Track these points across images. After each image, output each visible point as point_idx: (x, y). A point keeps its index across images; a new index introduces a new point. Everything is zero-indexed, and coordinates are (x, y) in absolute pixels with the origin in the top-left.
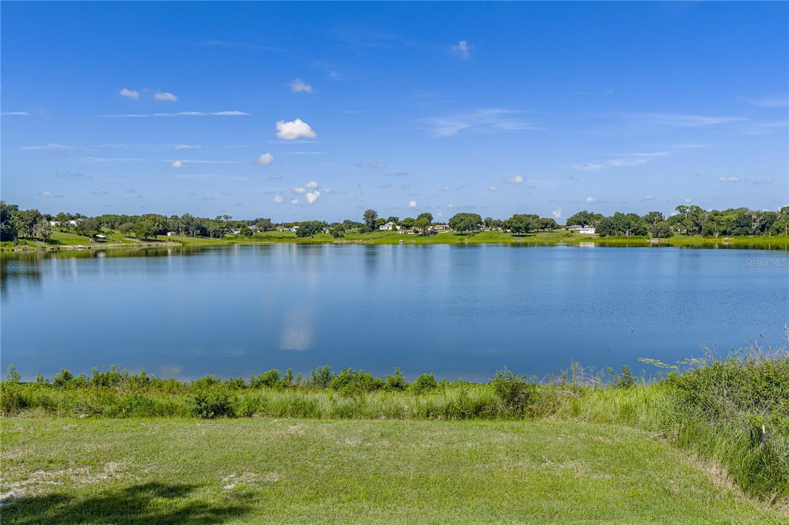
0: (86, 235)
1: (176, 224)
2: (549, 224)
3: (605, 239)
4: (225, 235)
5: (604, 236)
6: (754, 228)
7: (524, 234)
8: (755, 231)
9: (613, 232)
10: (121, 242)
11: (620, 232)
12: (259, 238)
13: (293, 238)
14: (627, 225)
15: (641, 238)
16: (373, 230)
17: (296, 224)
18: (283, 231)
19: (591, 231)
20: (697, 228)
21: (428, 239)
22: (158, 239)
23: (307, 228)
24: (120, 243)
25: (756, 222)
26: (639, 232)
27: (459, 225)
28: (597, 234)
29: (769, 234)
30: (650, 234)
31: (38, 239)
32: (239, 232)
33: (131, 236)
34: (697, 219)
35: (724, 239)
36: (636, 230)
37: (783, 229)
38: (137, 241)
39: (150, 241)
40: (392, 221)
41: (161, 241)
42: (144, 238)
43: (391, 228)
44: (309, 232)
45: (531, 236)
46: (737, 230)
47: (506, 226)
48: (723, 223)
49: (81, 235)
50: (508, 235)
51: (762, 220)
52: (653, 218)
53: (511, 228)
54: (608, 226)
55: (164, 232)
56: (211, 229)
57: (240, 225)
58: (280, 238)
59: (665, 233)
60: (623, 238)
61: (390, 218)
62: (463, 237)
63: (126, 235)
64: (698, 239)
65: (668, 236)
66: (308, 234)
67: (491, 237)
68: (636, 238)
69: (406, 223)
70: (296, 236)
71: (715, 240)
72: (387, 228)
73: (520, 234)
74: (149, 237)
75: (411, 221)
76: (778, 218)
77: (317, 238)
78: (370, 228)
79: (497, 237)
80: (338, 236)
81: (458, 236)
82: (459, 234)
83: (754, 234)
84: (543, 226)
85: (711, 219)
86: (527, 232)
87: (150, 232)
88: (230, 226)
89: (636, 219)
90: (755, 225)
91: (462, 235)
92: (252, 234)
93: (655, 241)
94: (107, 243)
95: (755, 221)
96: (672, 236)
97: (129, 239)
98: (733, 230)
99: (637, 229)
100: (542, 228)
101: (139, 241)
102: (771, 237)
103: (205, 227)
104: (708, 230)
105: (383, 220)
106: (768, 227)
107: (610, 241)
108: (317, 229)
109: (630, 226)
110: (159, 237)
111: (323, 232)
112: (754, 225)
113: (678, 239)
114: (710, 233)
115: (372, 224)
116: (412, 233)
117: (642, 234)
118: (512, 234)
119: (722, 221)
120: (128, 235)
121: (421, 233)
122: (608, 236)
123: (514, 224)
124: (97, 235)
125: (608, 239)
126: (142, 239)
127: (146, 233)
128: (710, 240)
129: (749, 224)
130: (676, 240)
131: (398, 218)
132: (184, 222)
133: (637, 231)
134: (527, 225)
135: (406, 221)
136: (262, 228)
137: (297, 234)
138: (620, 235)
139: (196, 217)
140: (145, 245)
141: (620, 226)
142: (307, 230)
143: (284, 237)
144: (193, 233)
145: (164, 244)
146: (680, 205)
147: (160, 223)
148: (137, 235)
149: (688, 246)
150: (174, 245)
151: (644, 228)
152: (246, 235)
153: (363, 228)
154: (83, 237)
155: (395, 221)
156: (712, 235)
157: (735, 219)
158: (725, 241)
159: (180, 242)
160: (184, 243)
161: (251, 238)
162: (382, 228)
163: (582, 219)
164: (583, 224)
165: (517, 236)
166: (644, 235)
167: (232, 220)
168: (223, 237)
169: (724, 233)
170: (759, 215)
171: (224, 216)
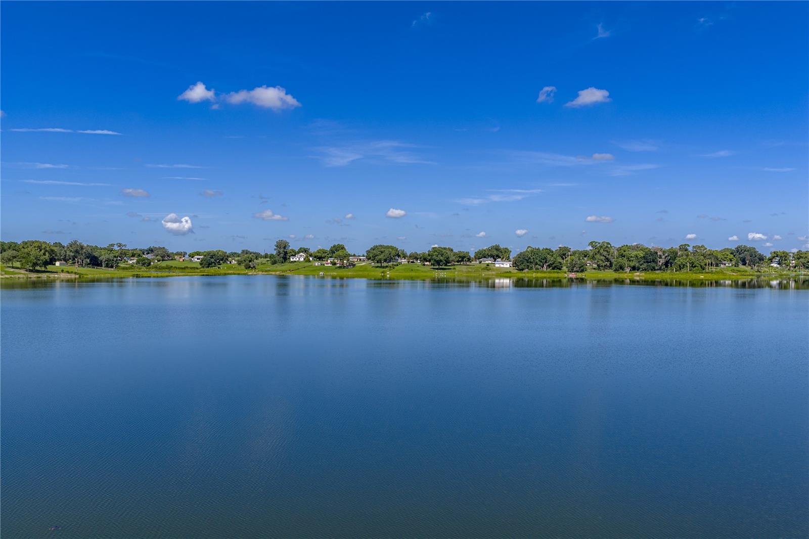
1: (63, 252)
2: (465, 257)
3: (524, 273)
4: (119, 265)
5: (522, 270)
6: (660, 264)
7: (443, 267)
8: (661, 267)
9: (531, 266)
10: (3, 273)
11: (537, 266)
12: (158, 268)
13: (197, 269)
14: (543, 260)
15: (558, 273)
16: (285, 261)
17: (198, 254)
18: (183, 260)
19: (506, 265)
20: (608, 264)
21: (349, 272)
22: (48, 270)
23: (212, 258)
24: (3, 275)
26: (555, 267)
27: (379, 257)
28: (514, 268)
29: (673, 270)
30: (565, 269)
32: (135, 261)
33: (14, 266)
34: (609, 255)
35: (636, 274)
37: (684, 265)
38: (23, 272)
39: (38, 271)
40: (302, 252)
41: (51, 272)
42: (31, 268)
43: (302, 259)
44: (214, 262)
45: (451, 269)
46: (645, 266)
47: (424, 259)
48: (632, 259)
50: (428, 268)
51: (666, 257)
52: (563, 253)
53: (432, 262)
54: (525, 259)
55: (52, 261)
56: (103, 257)
57: (135, 254)
58: (182, 268)
59: (580, 268)
60: (541, 272)
61: (301, 248)
62: (384, 269)
63: (8, 265)
64: (609, 275)
65: (582, 271)
66: (213, 264)
67: (412, 270)
68: (554, 272)
69: (319, 255)
70: (200, 267)
71: (627, 275)
72: (298, 259)
73: (440, 267)
74: (38, 268)
75: (324, 251)
76: (678, 255)
77: (223, 268)
78: (282, 259)
79: (418, 270)
80: (250, 267)
81: (378, 269)
82: (377, 267)
83: (660, 269)
84: (460, 259)
85: (621, 255)
86: (446, 265)
87: (39, 262)
88: (123, 254)
89: (551, 253)
90: (662, 261)
91: (381, 267)
92: (149, 264)
93: (572, 275)
95: (660, 257)
96: (586, 270)
97: (12, 270)
98: (641, 265)
99: (553, 263)
100: (458, 262)
101: (26, 272)
102: (676, 273)
104: (619, 266)
105: (293, 251)
106: (671, 264)
107: (530, 275)
108: (222, 260)
109: (546, 261)
110: (50, 268)
111: (229, 262)
112: (660, 262)
113: (592, 273)
114: (622, 268)
115: (284, 254)
116: (329, 265)
117: (558, 268)
118: (433, 267)
119: (631, 257)
120: (11, 265)
121: (338, 265)
122: (527, 270)
123: (434, 257)
125: (526, 273)
126: (29, 270)
127: (34, 263)
128: (621, 276)
129: (655, 260)
130: (591, 275)
131: (309, 249)
132: (72, 249)
133: (553, 265)
134: (447, 258)
135: (318, 252)
136: (159, 257)
137: (201, 264)
138: (538, 269)
139: (86, 245)
140: (34, 276)
141: (537, 261)
142: (213, 260)
143: (187, 267)
144: (82, 262)
145: (56, 276)
146: (592, 241)
147: (46, 251)
148: (22, 265)
150: (69, 277)
151: (559, 262)
152: (143, 264)
153: (275, 259)
155: (305, 252)
156: (623, 270)
157: (642, 255)
158: (637, 276)
159: (76, 273)
160: (80, 275)
161: (150, 268)
162: (293, 258)
163: (495, 253)
164: (495, 258)
165: (437, 269)
166: (560, 269)
167: (126, 248)
168: (117, 266)
169: (634, 269)
170: (664, 252)
171: (117, 244)
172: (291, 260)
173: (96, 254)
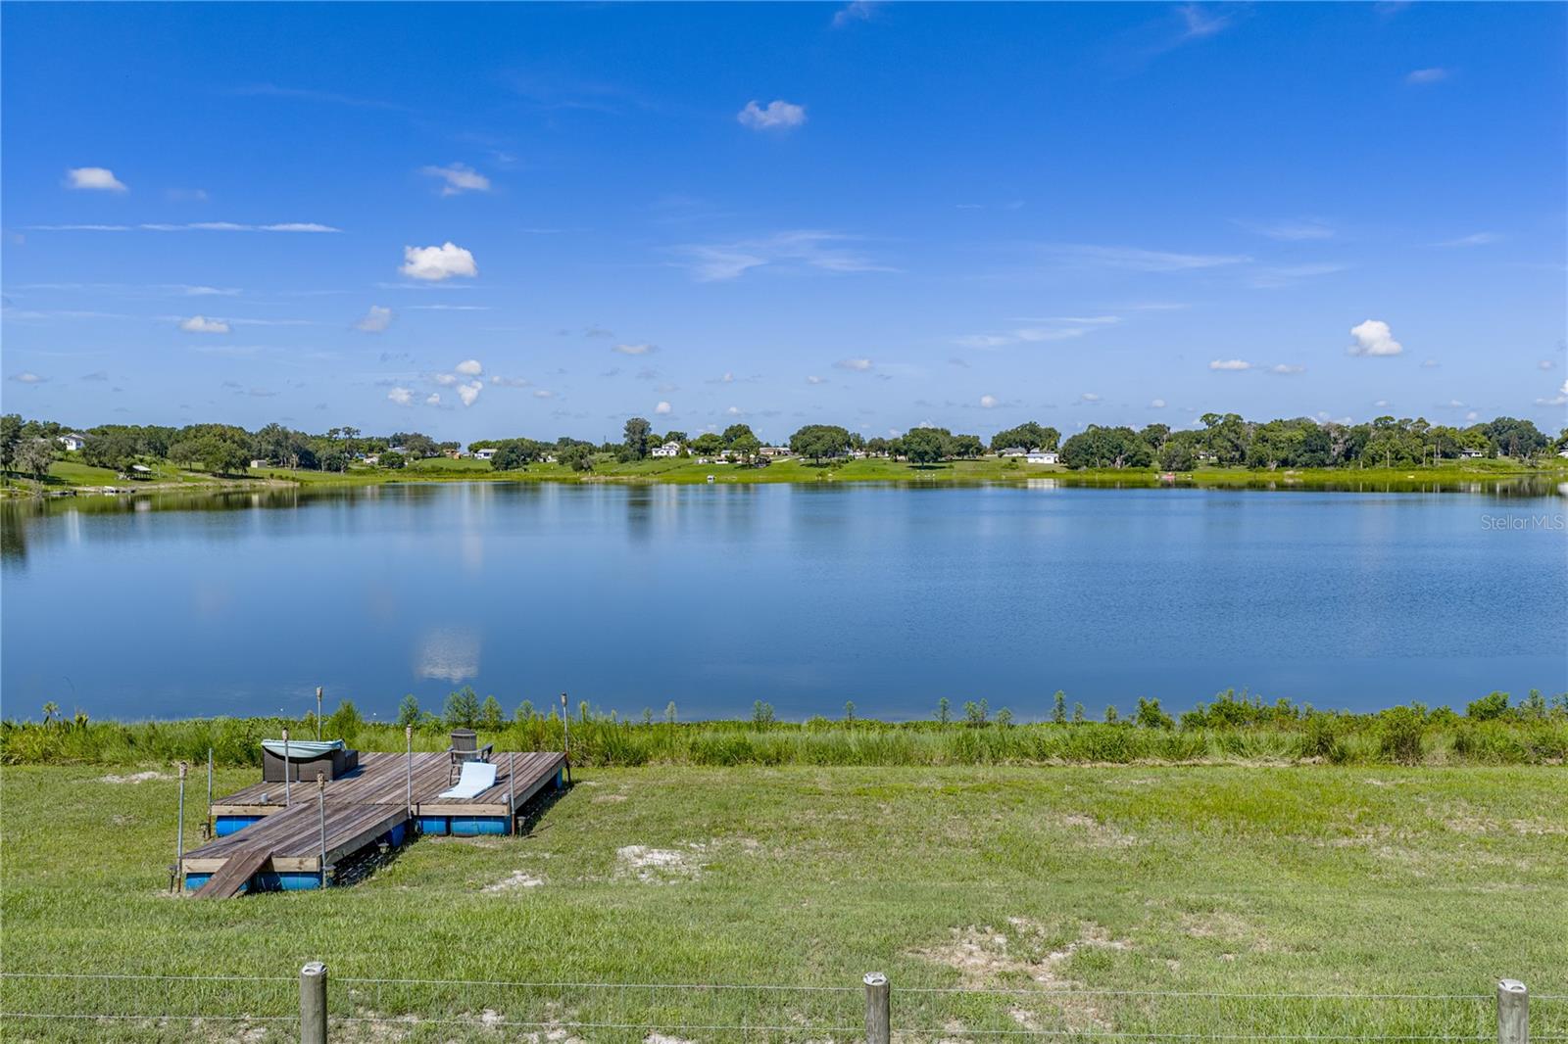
0: (105, 466)
2: (972, 446)
3: (1079, 473)
4: (350, 466)
5: (1076, 468)
6: (1335, 454)
7: (930, 464)
8: (1336, 460)
9: (1092, 460)
10: (180, 479)
11: (1104, 460)
12: (417, 472)
13: (487, 472)
14: (1116, 448)
15: (1143, 472)
16: (643, 456)
17: (487, 445)
18: (460, 457)
19: (1049, 460)
20: (1237, 455)
22: (245, 474)
23: (513, 452)
24: (180, 482)
25: (1337, 443)
26: (1138, 461)
27: (814, 447)
28: (1062, 464)
29: (1359, 464)
30: (1156, 465)
31: (24, 475)
32: (375, 459)
33: (193, 467)
34: (1238, 438)
35: (1287, 473)
36: (1132, 457)
37: (1381, 456)
38: (209, 478)
39: (232, 477)
40: (674, 440)
41: (255, 478)
42: (221, 472)
43: (673, 453)
44: (516, 460)
45: (944, 467)
46: (1306, 458)
47: (896, 449)
48: (1282, 445)
49: (93, 465)
50: (898, 467)
51: (1347, 440)
52: (1156, 435)
53: (910, 455)
54: (1083, 449)
55: (245, 460)
56: (322, 454)
57: (373, 447)
58: (460, 472)
59: (1184, 462)
60: (1111, 472)
61: (670, 433)
62: (822, 470)
64: (1239, 474)
65: (1188, 469)
66: (515, 463)
67: (874, 470)
68: (1135, 472)
69: (705, 444)
70: (492, 468)
71: (1270, 474)
72: (665, 453)
73: (925, 464)
74: (232, 471)
75: (713, 438)
76: (1371, 437)
77: (533, 471)
78: (637, 453)
79: (884, 470)
80: (582, 468)
81: (812, 469)
82: (811, 465)
83: (1335, 464)
84: (962, 450)
85: (1262, 439)
86: (935, 461)
87: (234, 461)
88: (355, 447)
89: (1130, 437)
90: (1337, 449)
91: (818, 465)
92: (402, 465)
93: (1169, 477)
94: (154, 482)
95: (1335, 441)
96: (1195, 467)
97: (191, 474)
98: (1299, 457)
99: (1134, 455)
100: (959, 454)
101: (214, 478)
102: (1363, 470)
103: (310, 450)
104: (1258, 458)
105: (657, 438)
106: (1357, 453)
107: (1089, 477)
108: (530, 455)
109: (1121, 451)
111: (542, 460)
112: (1334, 450)
113: (1207, 473)
114: (1262, 462)
115: (641, 444)
116: (724, 462)
117: (1142, 464)
118: (911, 464)
119: (1280, 442)
120: (188, 466)
121: (740, 462)
122: (1085, 467)
123: (914, 446)
124: (135, 467)
125: (1084, 474)
126: (219, 474)
127: (226, 463)
128: (1262, 476)
129: (1326, 447)
130: (1204, 475)
131: (686, 435)
132: (269, 439)
133: (1134, 459)
134: (938, 448)
135: (703, 440)
136: (416, 452)
137: (494, 463)
138: (1106, 466)
139: (292, 432)
140: (226, 485)
141: (1105, 450)
142: (513, 456)
143: (466, 470)
145: (264, 483)
146: (1208, 413)
147: (234, 442)
148: (207, 466)
149: (1221, 487)
151: (1146, 453)
152: (392, 465)
153: (624, 453)
154: (99, 470)
155: (679, 440)
156: (1264, 466)
157: (1301, 438)
158: (1291, 477)
159: (293, 480)
160: (302, 482)
161: (404, 472)
162: (657, 452)
163: (1028, 437)
164: (1028, 446)
165: (920, 468)
166: (1147, 466)
167: (360, 437)
168: (347, 469)
169: (1285, 463)
170: (1342, 432)
171: (344, 429)
172: (654, 454)
173: (310, 447)
